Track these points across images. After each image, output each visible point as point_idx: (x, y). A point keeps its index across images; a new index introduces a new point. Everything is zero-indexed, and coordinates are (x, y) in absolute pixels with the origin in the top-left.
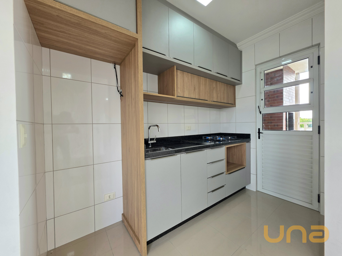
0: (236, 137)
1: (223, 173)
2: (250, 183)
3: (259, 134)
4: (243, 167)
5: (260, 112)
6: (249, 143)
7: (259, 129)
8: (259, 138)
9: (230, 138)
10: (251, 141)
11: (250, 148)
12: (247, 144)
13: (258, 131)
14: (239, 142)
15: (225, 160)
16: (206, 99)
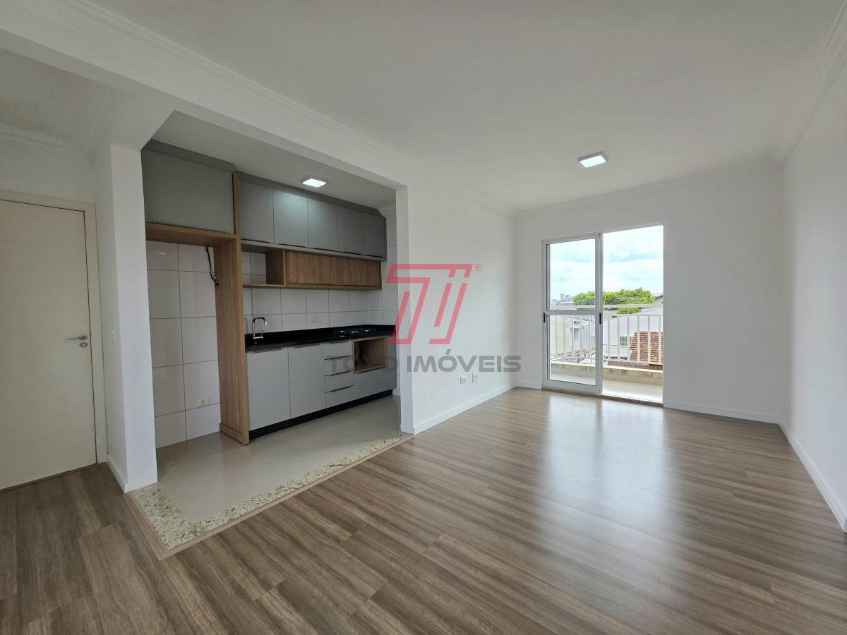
9: (367, 331)
12: (389, 338)
14: (374, 335)
15: (351, 356)
16: (332, 283)
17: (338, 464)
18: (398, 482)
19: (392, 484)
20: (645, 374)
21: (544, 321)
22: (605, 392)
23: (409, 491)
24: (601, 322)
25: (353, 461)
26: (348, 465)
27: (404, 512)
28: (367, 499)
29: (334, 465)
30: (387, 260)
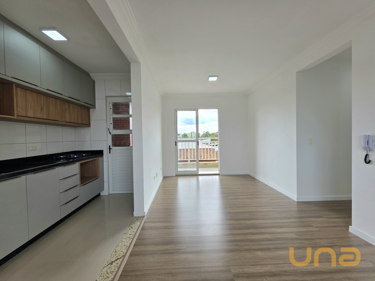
0: (90, 153)
1: (77, 186)
2: (104, 190)
3: (110, 150)
4: (97, 178)
5: (110, 133)
6: (102, 158)
7: (110, 146)
8: (110, 153)
9: (84, 155)
10: (104, 156)
11: (103, 161)
12: (100, 159)
13: (109, 148)
14: (92, 158)
15: (78, 174)
16: (57, 119)
17: (114, 259)
18: (171, 250)
19: (170, 253)
20: (205, 164)
21: (176, 145)
22: (200, 173)
23: (184, 253)
24: (198, 145)
25: (125, 251)
26: (124, 256)
27: (197, 268)
28: (168, 273)
29: (113, 262)
30: (95, 108)
